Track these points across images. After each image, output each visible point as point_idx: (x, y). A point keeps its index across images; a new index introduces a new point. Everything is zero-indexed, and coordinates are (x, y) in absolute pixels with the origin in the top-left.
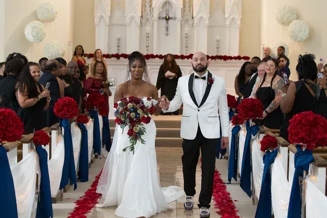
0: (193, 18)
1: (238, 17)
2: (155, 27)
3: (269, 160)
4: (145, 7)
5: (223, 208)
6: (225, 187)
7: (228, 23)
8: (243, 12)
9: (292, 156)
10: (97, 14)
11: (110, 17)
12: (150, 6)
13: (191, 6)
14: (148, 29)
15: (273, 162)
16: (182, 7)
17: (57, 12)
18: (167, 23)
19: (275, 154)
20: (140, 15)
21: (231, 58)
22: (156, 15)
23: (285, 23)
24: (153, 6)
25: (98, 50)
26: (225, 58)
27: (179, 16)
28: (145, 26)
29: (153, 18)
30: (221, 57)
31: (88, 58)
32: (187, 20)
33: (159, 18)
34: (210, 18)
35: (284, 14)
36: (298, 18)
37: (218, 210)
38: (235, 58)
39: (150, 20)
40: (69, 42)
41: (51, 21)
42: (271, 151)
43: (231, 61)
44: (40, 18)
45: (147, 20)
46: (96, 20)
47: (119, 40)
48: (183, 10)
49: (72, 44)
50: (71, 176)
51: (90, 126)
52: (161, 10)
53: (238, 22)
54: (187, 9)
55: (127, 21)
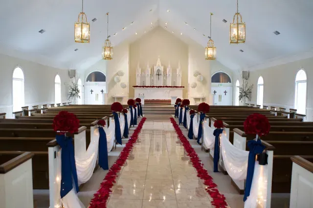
0: (167, 75)
1: (181, 74)
2: (155, 77)
3: (192, 117)
4: (152, 72)
7: (178, 76)
9: (199, 116)
11: (141, 74)
13: (166, 71)
16: (163, 71)
17: (124, 73)
18: (159, 76)
19: (194, 116)
20: (150, 74)
22: (155, 74)
23: (196, 76)
24: (154, 71)
26: (177, 87)
27: (162, 74)
28: (152, 77)
30: (175, 87)
32: (165, 75)
34: (172, 74)
35: (195, 73)
36: (200, 74)
40: (128, 82)
41: (122, 76)
42: (193, 114)
43: (179, 88)
44: (119, 75)
45: (152, 75)
46: (136, 75)
47: (144, 81)
50: (133, 122)
51: (137, 108)
52: (157, 72)
55: (146, 76)
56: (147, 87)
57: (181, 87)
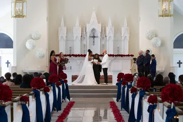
0: (106, 37)
1: (128, 36)
4: (83, 31)
5: (117, 118)
6: (119, 112)
7: (123, 38)
8: (130, 34)
10: (60, 36)
11: (66, 37)
12: (86, 31)
13: (105, 31)
14: (84, 42)
15: (135, 97)
16: (101, 31)
17: (41, 35)
18: (94, 39)
20: (81, 36)
21: (124, 56)
23: (150, 39)
24: (87, 31)
25: (61, 53)
26: (122, 56)
27: (99, 35)
28: (83, 41)
29: (87, 37)
30: (120, 55)
31: (56, 56)
32: (103, 38)
33: (90, 37)
34: (114, 37)
35: (149, 35)
36: (156, 36)
37: (116, 118)
38: (127, 56)
39: (85, 38)
40: (47, 49)
41: (38, 39)
42: (134, 93)
43: (125, 57)
44: (33, 38)
45: (84, 38)
46: (60, 38)
47: (70, 47)
48: (101, 33)
49: (48, 50)
52: (91, 33)
53: (128, 38)
54: (103, 32)
55: (75, 38)
56: (76, 56)
57: (128, 55)
